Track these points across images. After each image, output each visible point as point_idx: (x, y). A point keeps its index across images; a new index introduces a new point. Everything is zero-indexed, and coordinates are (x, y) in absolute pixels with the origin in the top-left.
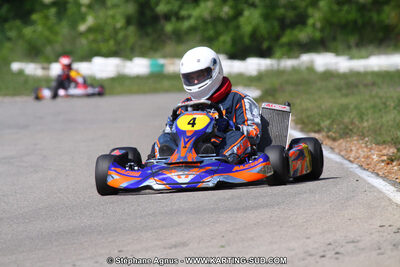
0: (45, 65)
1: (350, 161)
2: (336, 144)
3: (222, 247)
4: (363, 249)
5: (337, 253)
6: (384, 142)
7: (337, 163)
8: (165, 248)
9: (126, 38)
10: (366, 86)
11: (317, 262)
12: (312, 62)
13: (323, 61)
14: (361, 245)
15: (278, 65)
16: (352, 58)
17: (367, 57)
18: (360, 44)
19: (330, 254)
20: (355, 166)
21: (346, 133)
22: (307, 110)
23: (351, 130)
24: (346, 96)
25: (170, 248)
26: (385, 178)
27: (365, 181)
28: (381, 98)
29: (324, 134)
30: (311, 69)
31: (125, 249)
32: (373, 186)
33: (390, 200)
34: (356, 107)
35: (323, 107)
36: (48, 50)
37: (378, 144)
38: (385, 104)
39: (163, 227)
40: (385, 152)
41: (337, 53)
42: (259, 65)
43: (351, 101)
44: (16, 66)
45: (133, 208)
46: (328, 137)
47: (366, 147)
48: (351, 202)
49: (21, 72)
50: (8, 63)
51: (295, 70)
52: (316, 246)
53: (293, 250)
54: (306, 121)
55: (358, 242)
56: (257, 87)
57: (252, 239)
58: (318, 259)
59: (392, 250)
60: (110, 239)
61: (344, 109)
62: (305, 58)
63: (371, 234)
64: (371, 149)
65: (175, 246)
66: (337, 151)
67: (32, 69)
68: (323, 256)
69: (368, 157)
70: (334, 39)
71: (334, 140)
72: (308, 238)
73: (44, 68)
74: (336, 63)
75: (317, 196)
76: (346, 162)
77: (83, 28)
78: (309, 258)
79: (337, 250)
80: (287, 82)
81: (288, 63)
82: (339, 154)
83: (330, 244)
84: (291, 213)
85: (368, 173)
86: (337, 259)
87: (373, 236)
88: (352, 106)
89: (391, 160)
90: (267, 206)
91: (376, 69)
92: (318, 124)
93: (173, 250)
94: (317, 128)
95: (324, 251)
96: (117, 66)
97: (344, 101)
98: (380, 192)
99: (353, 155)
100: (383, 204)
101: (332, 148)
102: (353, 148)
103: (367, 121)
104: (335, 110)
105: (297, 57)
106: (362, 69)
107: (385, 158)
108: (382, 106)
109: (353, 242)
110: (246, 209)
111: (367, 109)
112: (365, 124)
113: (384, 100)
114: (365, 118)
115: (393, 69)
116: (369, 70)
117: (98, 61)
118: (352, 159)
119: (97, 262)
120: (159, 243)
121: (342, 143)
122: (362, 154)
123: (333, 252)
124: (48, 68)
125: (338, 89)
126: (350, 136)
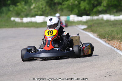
0: (22, 18)
2: (110, 42)
3: (75, 74)
4: (118, 74)
5: (110, 75)
7: (110, 48)
8: (57, 74)
9: (46, 10)
10: (119, 24)
11: (104, 78)
12: (103, 17)
13: (106, 17)
14: (117, 73)
15: (92, 18)
16: (115, 16)
17: (119, 15)
18: (116, 12)
19: (107, 76)
20: (116, 49)
21: (113, 38)
22: (101, 31)
23: (114, 38)
24: (113, 27)
25: (59, 74)
27: (119, 53)
29: (106, 39)
30: (102, 19)
31: (45, 74)
34: (116, 31)
35: (106, 31)
36: (22, 14)
39: (57, 68)
41: (110, 14)
42: (87, 18)
43: (114, 29)
44: (12, 19)
46: (107, 40)
47: (119, 43)
48: (114, 60)
49: (14, 21)
50: (10, 18)
51: (97, 20)
52: (103, 73)
53: (96, 75)
54: (101, 35)
55: (116, 72)
56: (86, 25)
57: (84, 71)
58: (104, 77)
60: (41, 71)
61: (112, 31)
62: (101, 16)
63: (120, 69)
64: (120, 44)
65: (61, 73)
66: (110, 44)
67: (17, 20)
68: (106, 76)
69: (120, 46)
71: (109, 41)
72: (101, 71)
74: (110, 18)
75: (104, 58)
76: (113, 48)
77: (32, 7)
78: (101, 77)
79: (110, 74)
80: (95, 23)
81: (95, 18)
82: (111, 45)
83: (108, 73)
84: (96, 63)
85: (120, 51)
86: (110, 77)
87: (121, 70)
88: (115, 31)
90: (88, 61)
92: (105, 36)
93: (60, 75)
94: (104, 37)
96: (44, 19)
97: (113, 29)
101: (109, 44)
102: (115, 43)
103: (119, 35)
104: (110, 32)
105: (98, 16)
106: (118, 19)
109: (115, 72)
110: (82, 62)
111: (119, 31)
112: (119, 36)
114: (119, 34)
116: (120, 19)
117: (37, 17)
118: (115, 47)
120: (55, 72)
121: (112, 42)
122: (118, 45)
123: (109, 75)
124: (22, 20)
125: (111, 25)
126: (114, 40)
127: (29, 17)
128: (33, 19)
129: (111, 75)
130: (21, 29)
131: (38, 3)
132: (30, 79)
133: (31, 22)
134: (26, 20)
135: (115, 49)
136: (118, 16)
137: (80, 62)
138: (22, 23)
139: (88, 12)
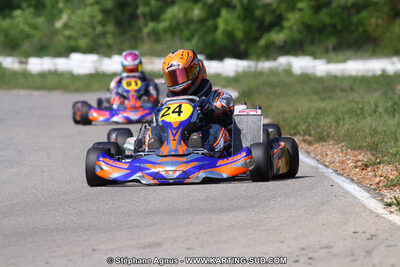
0: (23, 59)
1: (326, 166)
2: (312, 148)
4: (337, 255)
5: (310, 258)
6: (360, 148)
7: (311, 167)
8: (138, 248)
9: (103, 35)
10: (343, 90)
12: (290, 65)
13: (300, 64)
14: (335, 251)
15: (256, 67)
16: (329, 62)
17: (345, 61)
18: (338, 48)
19: (303, 259)
20: (330, 170)
21: (321, 139)
22: (283, 112)
24: (324, 99)
25: (144, 248)
26: (359, 183)
27: (340, 186)
28: (357, 103)
29: (300, 137)
30: (288, 71)
31: (97, 248)
32: (347, 192)
33: (364, 206)
35: (300, 110)
36: (26, 45)
37: (354, 149)
38: (362, 109)
39: (137, 227)
40: (360, 157)
41: (315, 56)
42: (237, 66)
43: (327, 105)
45: (107, 206)
46: (304, 140)
47: (342, 152)
48: (325, 207)
51: (272, 72)
52: (289, 250)
53: (267, 254)
54: (282, 124)
55: (331, 247)
56: (234, 88)
57: (226, 242)
58: (291, 263)
59: (365, 257)
60: (84, 237)
61: (319, 113)
63: (345, 240)
64: (346, 154)
65: (149, 246)
66: (312, 155)
67: (10, 63)
68: (297, 261)
69: (343, 162)
70: (312, 42)
71: (310, 143)
72: (282, 242)
73: (21, 62)
74: (314, 67)
75: (292, 200)
76: (321, 166)
77: (59, 24)
79: (311, 255)
80: (264, 84)
81: (266, 65)
82: (315, 158)
83: (303, 249)
84: (266, 216)
85: (343, 178)
86: (310, 264)
87: (347, 242)
88: (329, 110)
89: (366, 166)
90: (242, 208)
91: (353, 73)
92: (295, 128)
93: (147, 250)
95: (298, 256)
96: (95, 62)
97: (322, 105)
98: (354, 197)
99: (328, 159)
100: (358, 210)
101: (308, 152)
102: (329, 153)
103: (343, 125)
104: (312, 114)
105: (275, 59)
106: (339, 73)
107: (360, 164)
108: (359, 112)
109: (326, 247)
110: (220, 211)
111: (343, 113)
113: (360, 106)
114: (341, 123)
115: (370, 74)
116: (347, 74)
117: (76, 57)
118: (327, 164)
119: (70, 260)
120: (133, 243)
121: (318, 147)
122: (338, 159)
123: (307, 257)
124: (26, 63)
125: (316, 92)
126: (325, 141)
127: (48, 55)
128: (62, 64)
129: (315, 255)
130: (22, 92)
131: (79, 12)
132: (47, 263)
133: (55, 73)
134: (37, 65)
135: (329, 172)
136: (339, 62)
137: (213, 212)
138: (26, 75)
139: (242, 47)
